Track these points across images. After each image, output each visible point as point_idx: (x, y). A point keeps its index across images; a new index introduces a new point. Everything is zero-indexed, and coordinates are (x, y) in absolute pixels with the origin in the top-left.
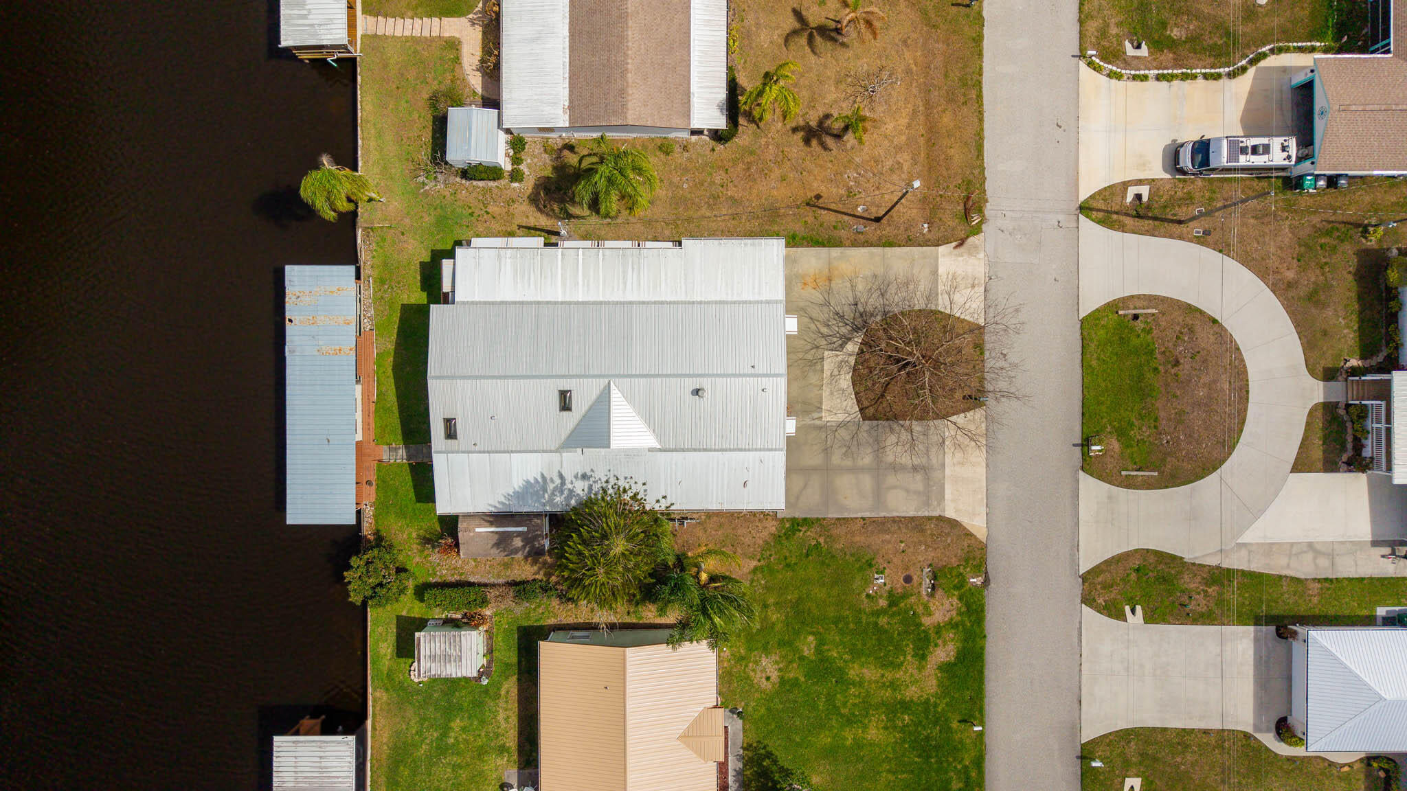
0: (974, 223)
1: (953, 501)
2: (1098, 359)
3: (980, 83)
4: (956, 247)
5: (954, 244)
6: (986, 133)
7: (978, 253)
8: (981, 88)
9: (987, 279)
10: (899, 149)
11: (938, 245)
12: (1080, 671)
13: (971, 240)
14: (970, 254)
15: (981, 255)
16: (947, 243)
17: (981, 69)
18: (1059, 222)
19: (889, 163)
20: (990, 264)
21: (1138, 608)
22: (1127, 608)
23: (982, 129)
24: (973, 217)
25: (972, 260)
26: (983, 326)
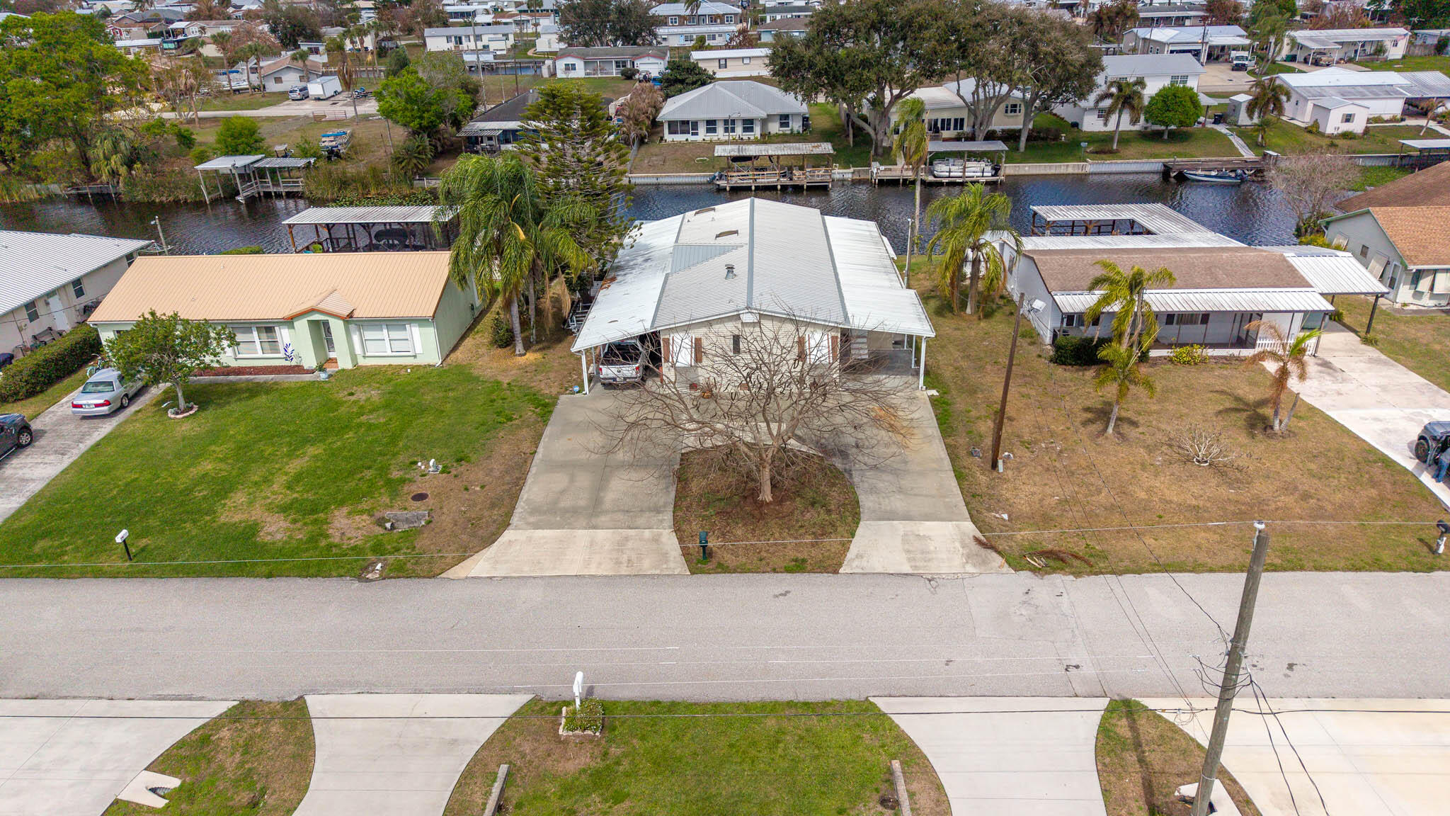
0: (1028, 561)
1: (530, 539)
2: (781, 731)
4: (977, 540)
5: (979, 535)
7: (973, 565)
9: (929, 577)
10: (1124, 492)
11: (973, 522)
12: (100, 698)
13: (996, 558)
14: (968, 556)
15: (970, 569)
16: (980, 531)
18: (1077, 667)
19: (1093, 480)
20: (956, 577)
21: (160, 803)
22: (173, 782)
24: (1040, 560)
25: (958, 558)
26: (841, 571)
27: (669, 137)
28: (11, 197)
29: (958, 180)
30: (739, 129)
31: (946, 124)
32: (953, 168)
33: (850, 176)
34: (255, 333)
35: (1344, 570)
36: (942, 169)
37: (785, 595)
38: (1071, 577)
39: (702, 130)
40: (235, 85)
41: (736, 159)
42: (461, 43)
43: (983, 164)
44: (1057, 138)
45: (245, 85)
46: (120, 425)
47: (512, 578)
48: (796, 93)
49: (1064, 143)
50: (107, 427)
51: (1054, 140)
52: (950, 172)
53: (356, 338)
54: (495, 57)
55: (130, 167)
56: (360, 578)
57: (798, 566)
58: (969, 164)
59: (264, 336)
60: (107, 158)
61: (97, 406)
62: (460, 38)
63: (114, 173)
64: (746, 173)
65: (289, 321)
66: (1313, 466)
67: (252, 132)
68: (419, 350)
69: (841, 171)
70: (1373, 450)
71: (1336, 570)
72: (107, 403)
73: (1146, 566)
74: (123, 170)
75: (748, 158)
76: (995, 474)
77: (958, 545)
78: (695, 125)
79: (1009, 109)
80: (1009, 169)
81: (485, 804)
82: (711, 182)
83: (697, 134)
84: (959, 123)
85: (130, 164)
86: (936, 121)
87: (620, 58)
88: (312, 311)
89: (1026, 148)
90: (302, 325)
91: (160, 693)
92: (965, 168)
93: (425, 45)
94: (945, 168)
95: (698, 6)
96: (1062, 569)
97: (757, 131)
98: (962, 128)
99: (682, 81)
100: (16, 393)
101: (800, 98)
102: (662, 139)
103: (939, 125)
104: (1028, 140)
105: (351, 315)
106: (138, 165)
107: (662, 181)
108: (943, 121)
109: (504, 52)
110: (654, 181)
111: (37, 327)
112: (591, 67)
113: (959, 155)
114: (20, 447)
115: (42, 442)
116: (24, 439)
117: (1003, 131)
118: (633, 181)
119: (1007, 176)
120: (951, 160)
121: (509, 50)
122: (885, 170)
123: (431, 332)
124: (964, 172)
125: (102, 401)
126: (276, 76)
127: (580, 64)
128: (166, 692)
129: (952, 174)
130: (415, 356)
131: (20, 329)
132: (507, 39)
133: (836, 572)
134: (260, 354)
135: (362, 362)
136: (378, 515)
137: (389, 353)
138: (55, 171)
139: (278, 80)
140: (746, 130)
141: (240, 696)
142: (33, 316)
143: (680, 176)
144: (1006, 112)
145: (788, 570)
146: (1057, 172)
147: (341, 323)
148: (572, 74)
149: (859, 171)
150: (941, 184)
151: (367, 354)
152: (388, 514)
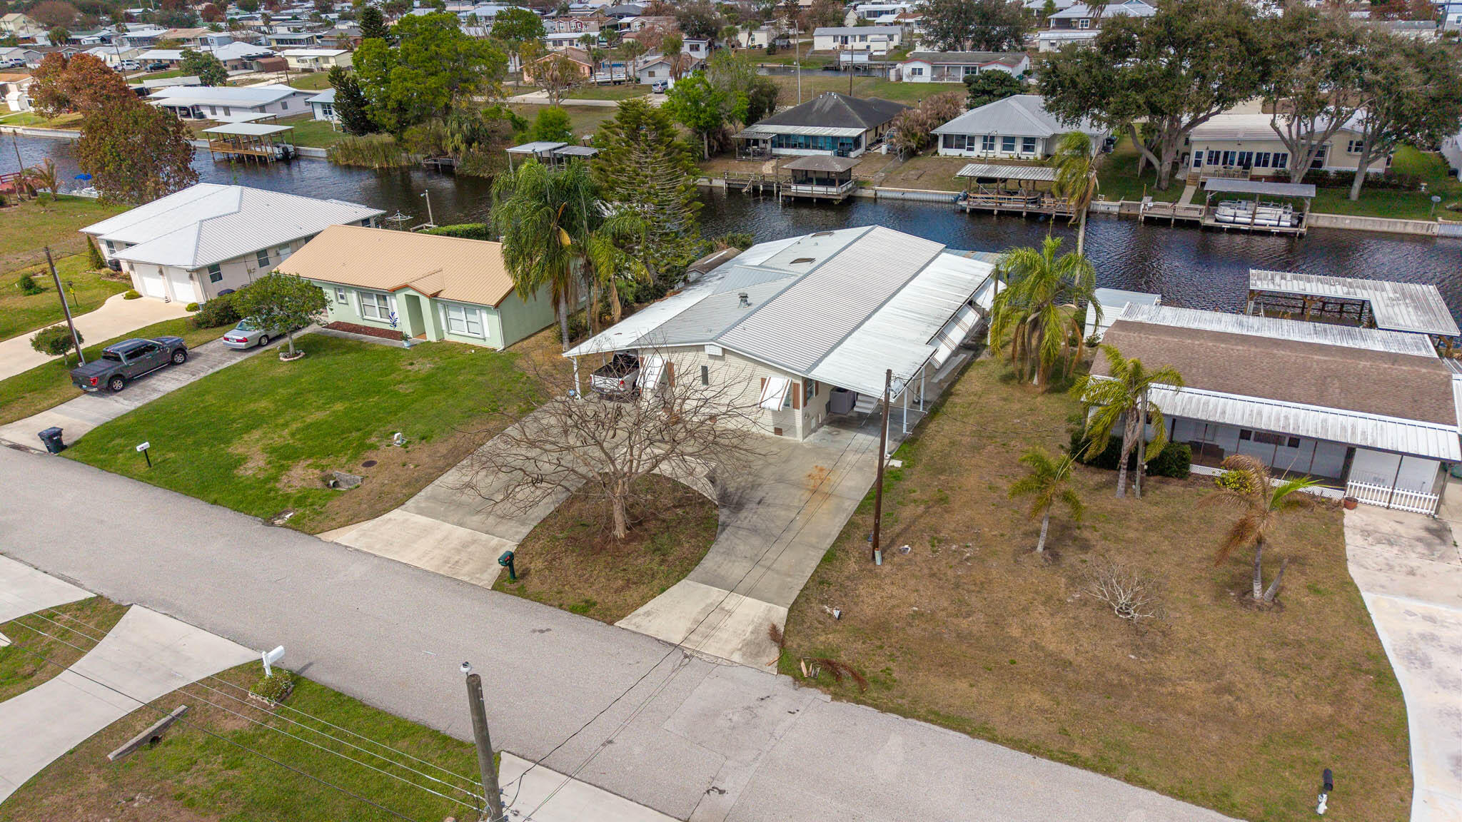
0: (803, 664)
1: (403, 523)
3: (1108, 772)
4: (774, 628)
5: (782, 624)
6: (981, 744)
7: (744, 655)
8: (1094, 769)
9: (691, 653)
10: (997, 623)
11: (790, 610)
13: (774, 653)
14: (747, 644)
15: (736, 657)
16: (787, 621)
17: (1143, 784)
18: (722, 792)
19: (974, 600)
20: (714, 664)
23: (994, 740)
24: (814, 668)
25: (736, 643)
26: (617, 624)
27: (942, 151)
28: (388, 162)
29: (1243, 227)
30: (1018, 148)
31: (1262, 160)
32: (1239, 212)
33: (1117, 209)
34: (375, 299)
35: (1162, 792)
36: (1226, 213)
37: (542, 631)
38: (829, 698)
39: (978, 145)
40: (615, 78)
41: (981, 180)
42: (846, 43)
43: (1280, 211)
44: (1414, 186)
45: (623, 77)
46: (246, 360)
47: (362, 552)
48: (1057, 115)
49: (1423, 194)
50: (239, 358)
51: (1409, 189)
52: (1235, 216)
53: (442, 315)
54: (871, 57)
55: (470, 145)
56: (269, 522)
57: (585, 609)
58: (1259, 209)
59: (382, 302)
60: (453, 135)
61: (238, 341)
62: (846, 38)
63: (456, 149)
64: (991, 196)
65: (394, 291)
66: (1269, 655)
67: (562, 122)
68: (487, 335)
69: (1106, 203)
70: (1379, 657)
71: (1153, 788)
72: (245, 340)
73: (923, 712)
74: (463, 147)
75: (993, 180)
76: (871, 566)
77: (750, 628)
78: (971, 140)
79: (1354, 146)
80: (1324, 220)
81: (139, 732)
82: (955, 202)
83: (972, 149)
84: (1279, 159)
85: (469, 143)
86: (1250, 154)
87: (970, 64)
88: (406, 287)
89: (1360, 196)
90: (401, 296)
91: (65, 573)
92: (1254, 213)
93: (812, 44)
94: (1229, 211)
95: (1102, 9)
96: (828, 686)
97: (1039, 150)
98: (1283, 165)
99: (990, 93)
100: (208, 322)
101: (1061, 120)
102: (936, 152)
103: (1253, 161)
104: (1363, 187)
105: (436, 295)
106: (475, 144)
107: (907, 196)
108: (1259, 155)
109: (884, 53)
110: (899, 195)
111: (262, 273)
112: (938, 71)
113: (1249, 197)
114: (173, 364)
115: (191, 364)
116: (179, 358)
117: (1338, 173)
118: (879, 194)
119: (1310, 228)
120: (1244, 203)
121: (890, 51)
122: (1154, 206)
123: (496, 319)
124: (1253, 218)
125: (241, 338)
126: (652, 70)
127: (927, 69)
128: (66, 574)
129: (1237, 219)
130: (484, 339)
131: (249, 272)
132: (891, 40)
133: (611, 623)
134: (378, 318)
135: (448, 338)
136: (328, 471)
137: (466, 333)
138: (416, 144)
139: (652, 74)
140: (1026, 148)
141: (100, 591)
142: (264, 262)
143: (927, 193)
144: (1350, 149)
145: (573, 610)
146: (1391, 229)
147: (427, 300)
148: (917, 79)
149: (1128, 205)
150: (1221, 230)
151: (452, 331)
152: (336, 473)
